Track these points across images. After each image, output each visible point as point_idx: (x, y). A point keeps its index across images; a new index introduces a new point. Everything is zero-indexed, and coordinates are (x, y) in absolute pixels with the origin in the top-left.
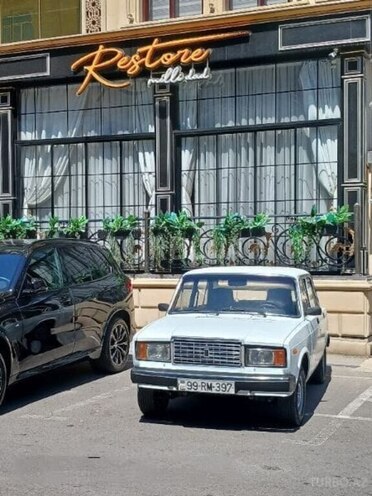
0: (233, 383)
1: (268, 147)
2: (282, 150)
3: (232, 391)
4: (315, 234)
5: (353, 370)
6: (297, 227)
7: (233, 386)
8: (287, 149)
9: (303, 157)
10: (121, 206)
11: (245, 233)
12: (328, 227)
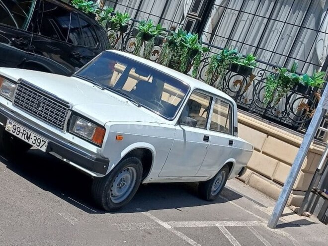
0: (47, 141)
1: (287, 6)
2: (297, 11)
3: (44, 149)
4: (287, 87)
5: (257, 206)
6: (276, 77)
7: (46, 144)
8: (301, 12)
9: (311, 23)
10: (161, 18)
11: (234, 68)
12: (300, 85)
